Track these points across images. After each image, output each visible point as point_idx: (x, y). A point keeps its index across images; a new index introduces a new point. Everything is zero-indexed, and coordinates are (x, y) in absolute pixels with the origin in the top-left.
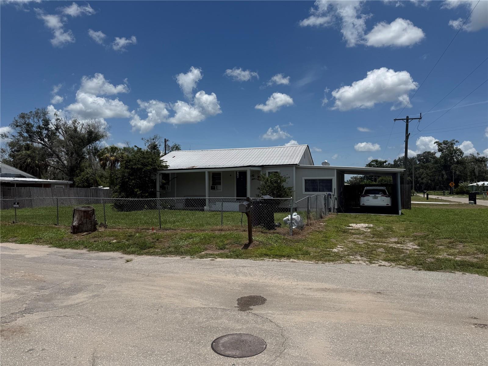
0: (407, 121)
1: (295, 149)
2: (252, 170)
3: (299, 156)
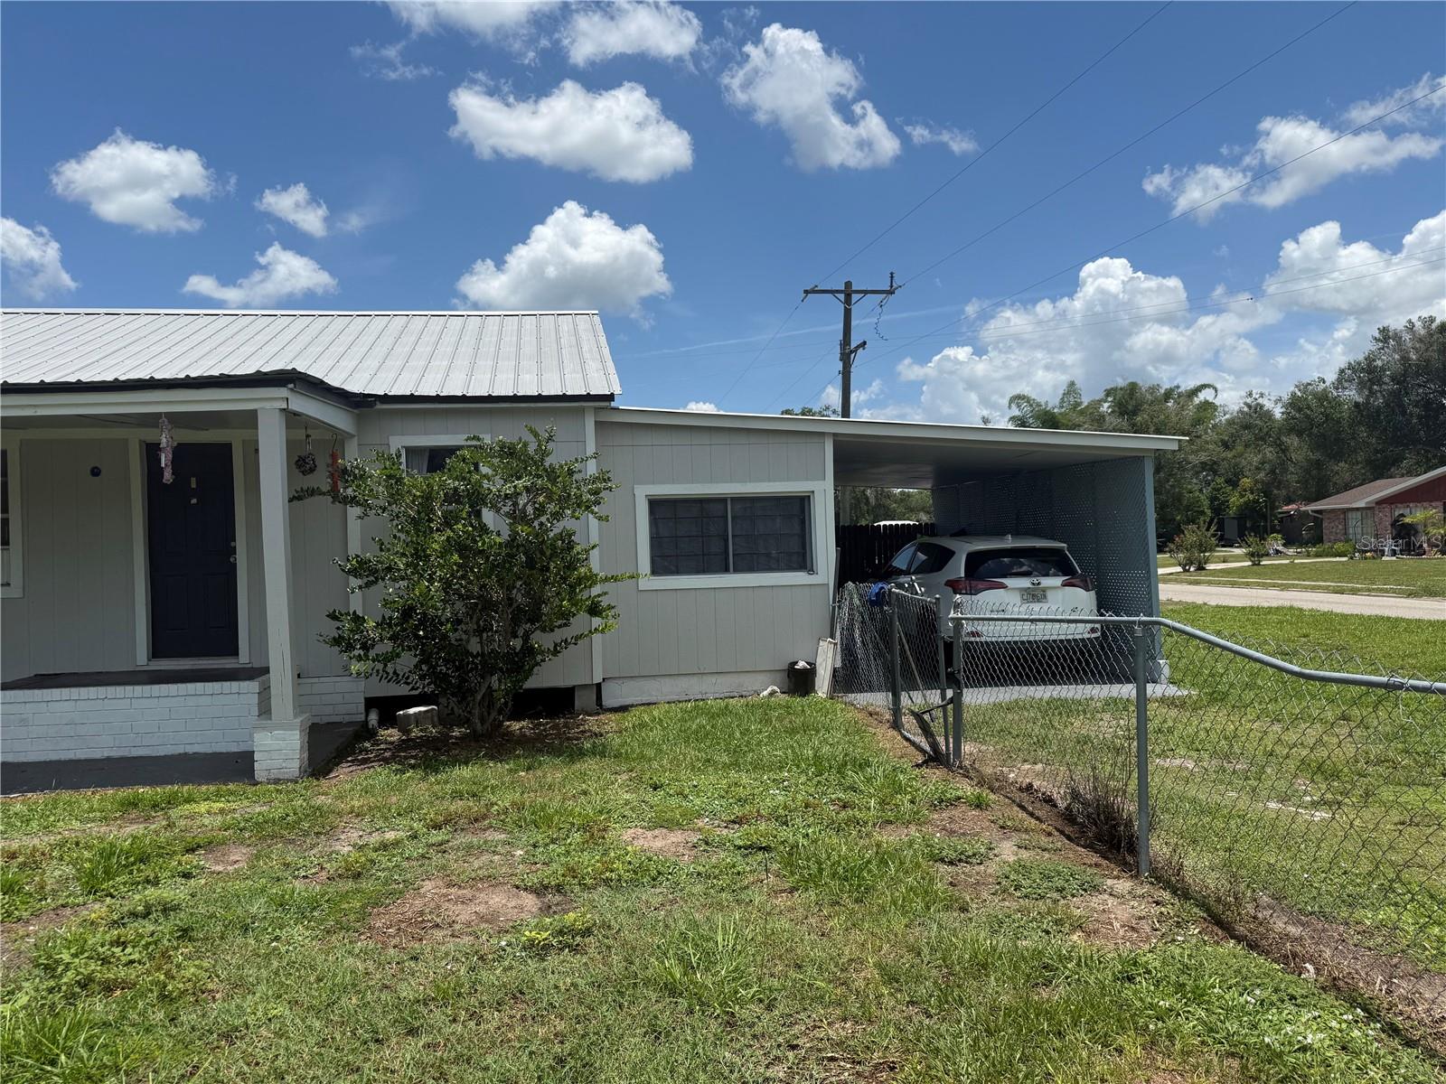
0: (848, 301)
1: (538, 327)
2: (296, 414)
3: (587, 355)
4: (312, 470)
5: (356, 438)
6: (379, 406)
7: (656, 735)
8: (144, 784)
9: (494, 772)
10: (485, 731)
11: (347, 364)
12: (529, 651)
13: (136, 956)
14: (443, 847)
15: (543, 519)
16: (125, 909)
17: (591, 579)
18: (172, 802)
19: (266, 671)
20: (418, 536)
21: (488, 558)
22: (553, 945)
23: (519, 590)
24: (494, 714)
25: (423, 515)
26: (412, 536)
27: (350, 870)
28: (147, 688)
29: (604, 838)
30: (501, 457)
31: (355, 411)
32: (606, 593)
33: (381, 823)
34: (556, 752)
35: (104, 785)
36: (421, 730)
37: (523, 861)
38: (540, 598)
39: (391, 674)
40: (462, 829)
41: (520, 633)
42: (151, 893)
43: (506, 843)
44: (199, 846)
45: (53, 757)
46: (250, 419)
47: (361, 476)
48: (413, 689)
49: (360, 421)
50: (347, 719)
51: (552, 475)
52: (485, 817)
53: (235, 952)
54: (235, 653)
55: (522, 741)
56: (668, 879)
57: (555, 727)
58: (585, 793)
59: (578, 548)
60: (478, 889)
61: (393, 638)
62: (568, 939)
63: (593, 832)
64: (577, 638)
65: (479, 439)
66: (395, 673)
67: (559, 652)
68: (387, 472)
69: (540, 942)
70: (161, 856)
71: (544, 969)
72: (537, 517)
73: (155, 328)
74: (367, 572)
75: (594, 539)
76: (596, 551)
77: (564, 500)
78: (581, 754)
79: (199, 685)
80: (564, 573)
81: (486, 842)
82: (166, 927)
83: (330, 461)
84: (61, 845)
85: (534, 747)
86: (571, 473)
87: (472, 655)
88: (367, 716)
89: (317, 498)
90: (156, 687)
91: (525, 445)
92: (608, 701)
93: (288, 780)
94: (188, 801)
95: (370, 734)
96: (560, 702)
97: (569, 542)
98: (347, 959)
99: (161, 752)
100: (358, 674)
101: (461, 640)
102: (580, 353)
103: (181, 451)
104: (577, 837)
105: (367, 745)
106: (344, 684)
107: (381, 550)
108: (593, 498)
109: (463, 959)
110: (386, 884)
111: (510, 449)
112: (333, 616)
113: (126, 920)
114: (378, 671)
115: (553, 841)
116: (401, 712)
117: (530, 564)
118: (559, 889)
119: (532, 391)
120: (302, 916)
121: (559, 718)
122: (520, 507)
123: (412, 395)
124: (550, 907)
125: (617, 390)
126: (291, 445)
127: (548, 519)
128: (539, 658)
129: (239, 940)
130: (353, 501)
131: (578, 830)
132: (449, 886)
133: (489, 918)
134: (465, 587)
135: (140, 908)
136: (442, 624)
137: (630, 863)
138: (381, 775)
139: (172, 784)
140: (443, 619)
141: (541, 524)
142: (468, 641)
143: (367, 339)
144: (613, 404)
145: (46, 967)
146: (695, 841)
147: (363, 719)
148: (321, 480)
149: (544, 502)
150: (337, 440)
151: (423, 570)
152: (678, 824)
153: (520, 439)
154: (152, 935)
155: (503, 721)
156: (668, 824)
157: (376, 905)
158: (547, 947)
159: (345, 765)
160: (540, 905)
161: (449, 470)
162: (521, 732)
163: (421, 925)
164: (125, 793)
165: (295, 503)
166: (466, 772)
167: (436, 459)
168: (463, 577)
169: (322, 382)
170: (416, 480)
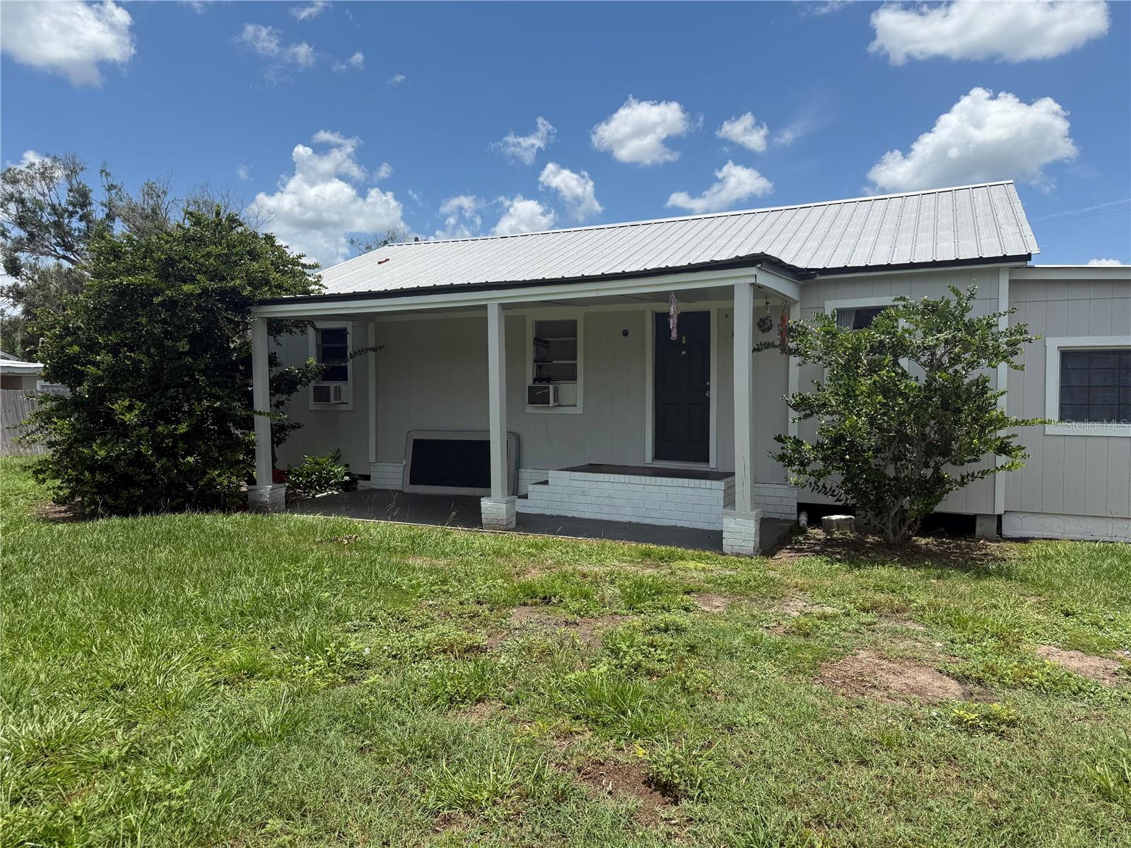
1: (954, 200)
2: (760, 287)
3: (1002, 221)
4: (769, 329)
5: (799, 304)
6: (819, 278)
7: (1063, 566)
8: (653, 543)
9: (908, 575)
10: (896, 542)
11: (795, 246)
12: (939, 480)
13: (664, 657)
14: (872, 627)
15: (959, 367)
16: (653, 624)
17: (1002, 422)
18: (671, 557)
19: (733, 474)
20: (850, 379)
21: (908, 399)
22: (979, 726)
23: (932, 428)
24: (905, 528)
25: (852, 363)
26: (845, 380)
27: (801, 629)
28: (653, 479)
29: (1018, 647)
30: (923, 314)
31: (800, 282)
32: (1014, 436)
33: (819, 599)
34: (964, 568)
35: (629, 540)
36: (841, 534)
37: (942, 652)
38: (951, 435)
39: (821, 487)
40: (886, 616)
41: (932, 464)
42: (668, 617)
43: (924, 634)
44: (692, 591)
45: (599, 517)
46: (728, 292)
47: (804, 333)
48: (837, 500)
49: (802, 290)
50: (784, 517)
51: (970, 328)
52: (904, 610)
53: (727, 670)
54: (707, 461)
55: (928, 553)
56: (1089, 697)
57: (958, 547)
58: (995, 607)
59: (989, 394)
60: (906, 666)
61: (825, 459)
62: (993, 724)
63: (1007, 641)
64: (984, 473)
65: (904, 300)
66: (824, 486)
67: (966, 483)
68: (826, 329)
69: (968, 721)
70: (669, 592)
71: (974, 744)
72: (952, 365)
73: (661, 232)
74: (806, 407)
75: (1002, 386)
76: (1004, 397)
77: (982, 351)
78: (988, 573)
79: (686, 480)
80: (977, 415)
81: (907, 630)
82: (679, 641)
83: (780, 322)
84: (611, 573)
85: (941, 561)
86: (990, 326)
87: (889, 478)
88: (798, 516)
89: (771, 350)
90: (659, 479)
91: (948, 303)
92: (1007, 531)
93: (746, 556)
94: (682, 558)
95: (802, 531)
96: (963, 526)
97: (983, 388)
98: (807, 694)
99: (660, 523)
100: (796, 484)
101: (879, 465)
102: (995, 220)
103: (682, 317)
104: (990, 643)
105: (801, 538)
106: (782, 491)
107: (819, 390)
108: (1010, 349)
109: (901, 718)
110: (829, 645)
111: (933, 307)
112: (779, 439)
113: (653, 631)
114: (810, 483)
115: (969, 641)
116: (826, 517)
117: (945, 405)
118: (979, 681)
119: (974, 255)
120: (769, 656)
121: (961, 540)
122: (938, 357)
123: (846, 266)
124: (972, 694)
125: (1034, 249)
126: (756, 310)
127: (963, 368)
128: (948, 486)
129: (728, 662)
130: (796, 352)
131: (992, 636)
132: (880, 658)
133: (920, 691)
134: (887, 422)
135: (662, 625)
136: (864, 452)
137: (1048, 674)
138: (816, 564)
139: (671, 545)
140: (865, 448)
141: (956, 371)
142: (885, 467)
143: (809, 225)
144: (1029, 263)
145: (612, 651)
146: (1116, 669)
147: (796, 519)
148: (773, 336)
149: (959, 352)
150: (787, 304)
151: (853, 407)
152: (1095, 650)
153: (943, 298)
154: (671, 645)
155: (912, 536)
156: (1087, 649)
157: (823, 660)
158: (974, 727)
159: (784, 551)
160: (962, 691)
161: (876, 326)
162: (927, 547)
163: (860, 682)
164: (643, 546)
165: (756, 353)
166: (885, 572)
167: (863, 318)
168: (884, 414)
169: (780, 261)
170: (847, 334)
